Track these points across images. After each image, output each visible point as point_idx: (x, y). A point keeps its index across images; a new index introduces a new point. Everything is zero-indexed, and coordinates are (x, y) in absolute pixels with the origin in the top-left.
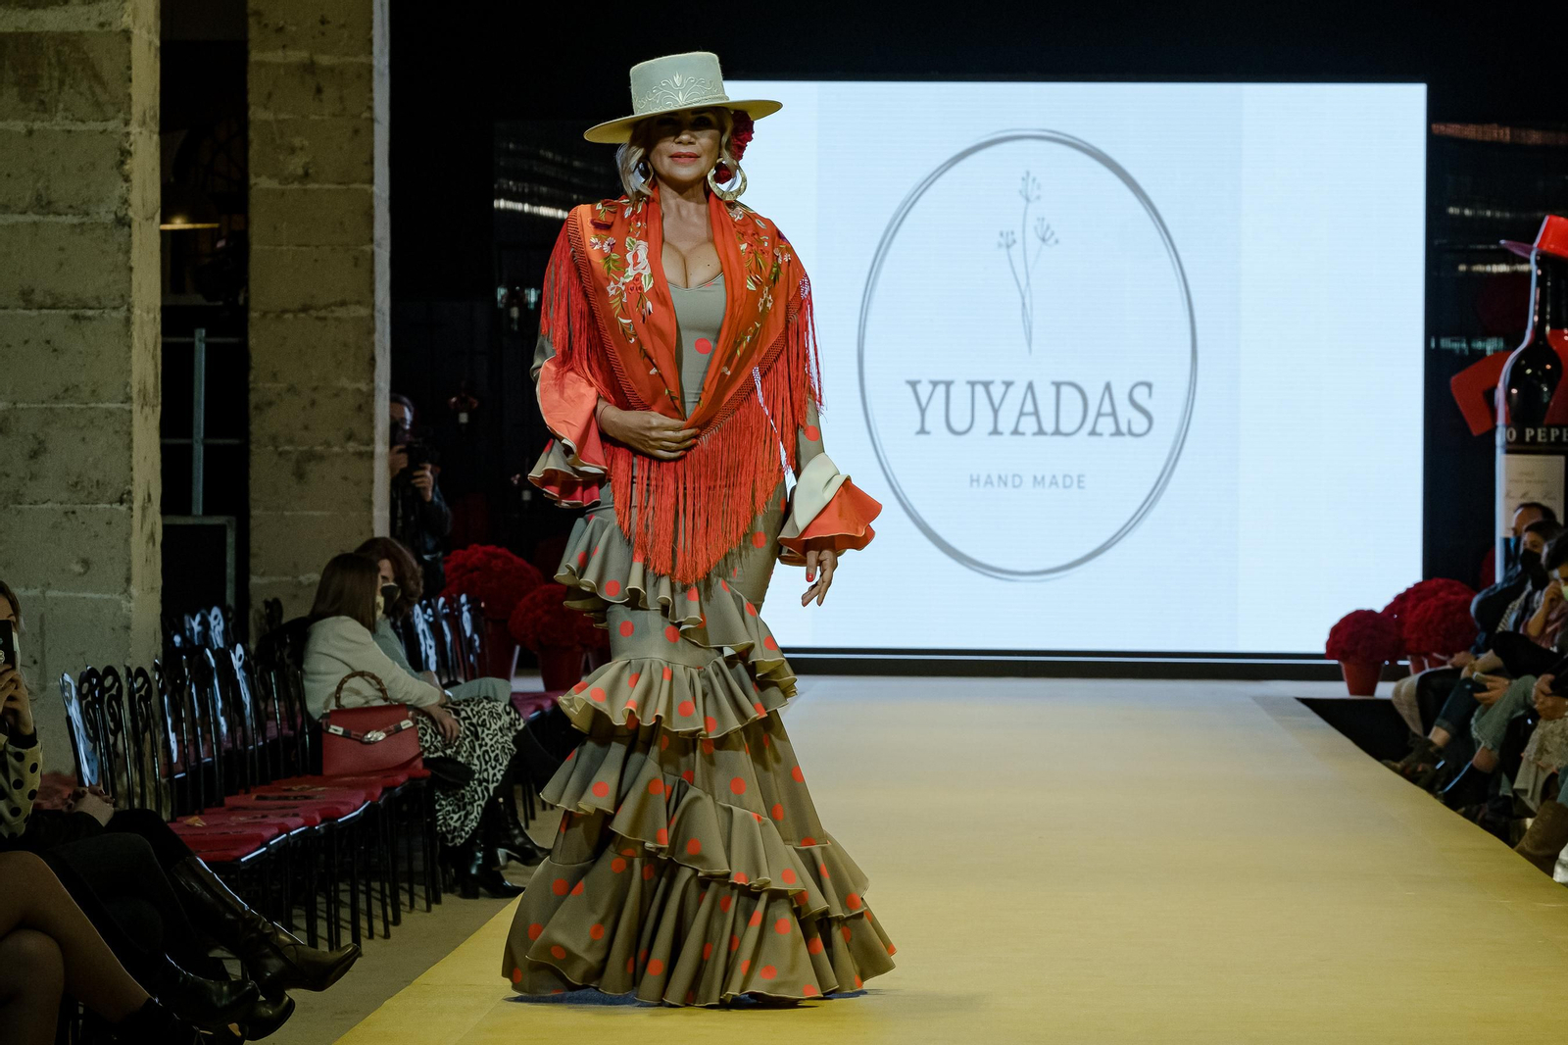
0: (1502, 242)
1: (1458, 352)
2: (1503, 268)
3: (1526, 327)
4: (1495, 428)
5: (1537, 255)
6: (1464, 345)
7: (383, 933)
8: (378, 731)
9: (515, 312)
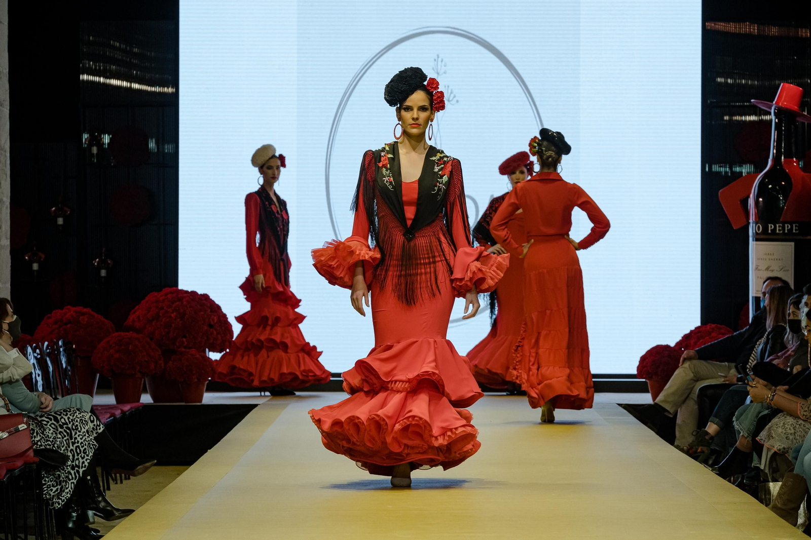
0: (752, 100)
1: (723, 173)
2: (753, 118)
3: (769, 157)
4: (749, 223)
5: (775, 109)
6: (728, 169)
8: (3, 432)
9: (95, 150)
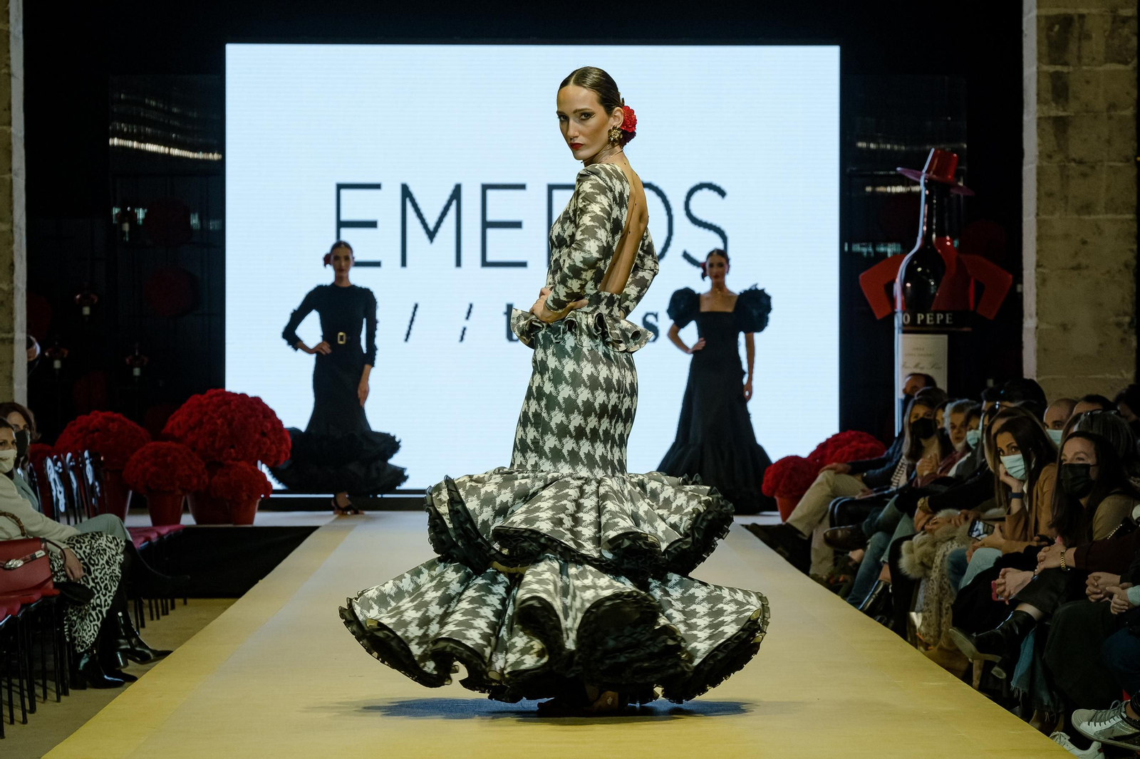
0: (899, 169)
1: (865, 254)
2: (899, 189)
3: (917, 235)
4: (893, 314)
5: (925, 179)
6: (870, 250)
7: (21, 720)
8: (17, 559)
9: (126, 227)
